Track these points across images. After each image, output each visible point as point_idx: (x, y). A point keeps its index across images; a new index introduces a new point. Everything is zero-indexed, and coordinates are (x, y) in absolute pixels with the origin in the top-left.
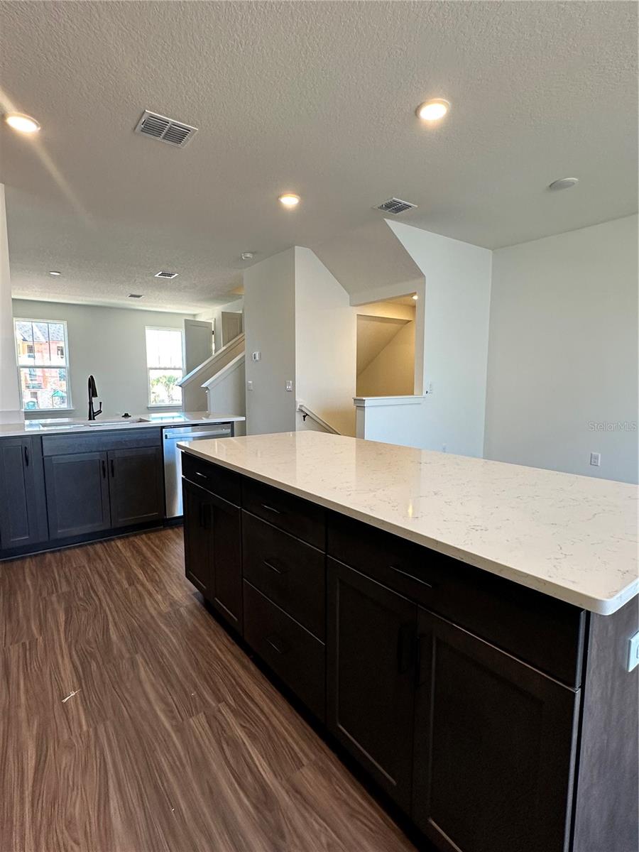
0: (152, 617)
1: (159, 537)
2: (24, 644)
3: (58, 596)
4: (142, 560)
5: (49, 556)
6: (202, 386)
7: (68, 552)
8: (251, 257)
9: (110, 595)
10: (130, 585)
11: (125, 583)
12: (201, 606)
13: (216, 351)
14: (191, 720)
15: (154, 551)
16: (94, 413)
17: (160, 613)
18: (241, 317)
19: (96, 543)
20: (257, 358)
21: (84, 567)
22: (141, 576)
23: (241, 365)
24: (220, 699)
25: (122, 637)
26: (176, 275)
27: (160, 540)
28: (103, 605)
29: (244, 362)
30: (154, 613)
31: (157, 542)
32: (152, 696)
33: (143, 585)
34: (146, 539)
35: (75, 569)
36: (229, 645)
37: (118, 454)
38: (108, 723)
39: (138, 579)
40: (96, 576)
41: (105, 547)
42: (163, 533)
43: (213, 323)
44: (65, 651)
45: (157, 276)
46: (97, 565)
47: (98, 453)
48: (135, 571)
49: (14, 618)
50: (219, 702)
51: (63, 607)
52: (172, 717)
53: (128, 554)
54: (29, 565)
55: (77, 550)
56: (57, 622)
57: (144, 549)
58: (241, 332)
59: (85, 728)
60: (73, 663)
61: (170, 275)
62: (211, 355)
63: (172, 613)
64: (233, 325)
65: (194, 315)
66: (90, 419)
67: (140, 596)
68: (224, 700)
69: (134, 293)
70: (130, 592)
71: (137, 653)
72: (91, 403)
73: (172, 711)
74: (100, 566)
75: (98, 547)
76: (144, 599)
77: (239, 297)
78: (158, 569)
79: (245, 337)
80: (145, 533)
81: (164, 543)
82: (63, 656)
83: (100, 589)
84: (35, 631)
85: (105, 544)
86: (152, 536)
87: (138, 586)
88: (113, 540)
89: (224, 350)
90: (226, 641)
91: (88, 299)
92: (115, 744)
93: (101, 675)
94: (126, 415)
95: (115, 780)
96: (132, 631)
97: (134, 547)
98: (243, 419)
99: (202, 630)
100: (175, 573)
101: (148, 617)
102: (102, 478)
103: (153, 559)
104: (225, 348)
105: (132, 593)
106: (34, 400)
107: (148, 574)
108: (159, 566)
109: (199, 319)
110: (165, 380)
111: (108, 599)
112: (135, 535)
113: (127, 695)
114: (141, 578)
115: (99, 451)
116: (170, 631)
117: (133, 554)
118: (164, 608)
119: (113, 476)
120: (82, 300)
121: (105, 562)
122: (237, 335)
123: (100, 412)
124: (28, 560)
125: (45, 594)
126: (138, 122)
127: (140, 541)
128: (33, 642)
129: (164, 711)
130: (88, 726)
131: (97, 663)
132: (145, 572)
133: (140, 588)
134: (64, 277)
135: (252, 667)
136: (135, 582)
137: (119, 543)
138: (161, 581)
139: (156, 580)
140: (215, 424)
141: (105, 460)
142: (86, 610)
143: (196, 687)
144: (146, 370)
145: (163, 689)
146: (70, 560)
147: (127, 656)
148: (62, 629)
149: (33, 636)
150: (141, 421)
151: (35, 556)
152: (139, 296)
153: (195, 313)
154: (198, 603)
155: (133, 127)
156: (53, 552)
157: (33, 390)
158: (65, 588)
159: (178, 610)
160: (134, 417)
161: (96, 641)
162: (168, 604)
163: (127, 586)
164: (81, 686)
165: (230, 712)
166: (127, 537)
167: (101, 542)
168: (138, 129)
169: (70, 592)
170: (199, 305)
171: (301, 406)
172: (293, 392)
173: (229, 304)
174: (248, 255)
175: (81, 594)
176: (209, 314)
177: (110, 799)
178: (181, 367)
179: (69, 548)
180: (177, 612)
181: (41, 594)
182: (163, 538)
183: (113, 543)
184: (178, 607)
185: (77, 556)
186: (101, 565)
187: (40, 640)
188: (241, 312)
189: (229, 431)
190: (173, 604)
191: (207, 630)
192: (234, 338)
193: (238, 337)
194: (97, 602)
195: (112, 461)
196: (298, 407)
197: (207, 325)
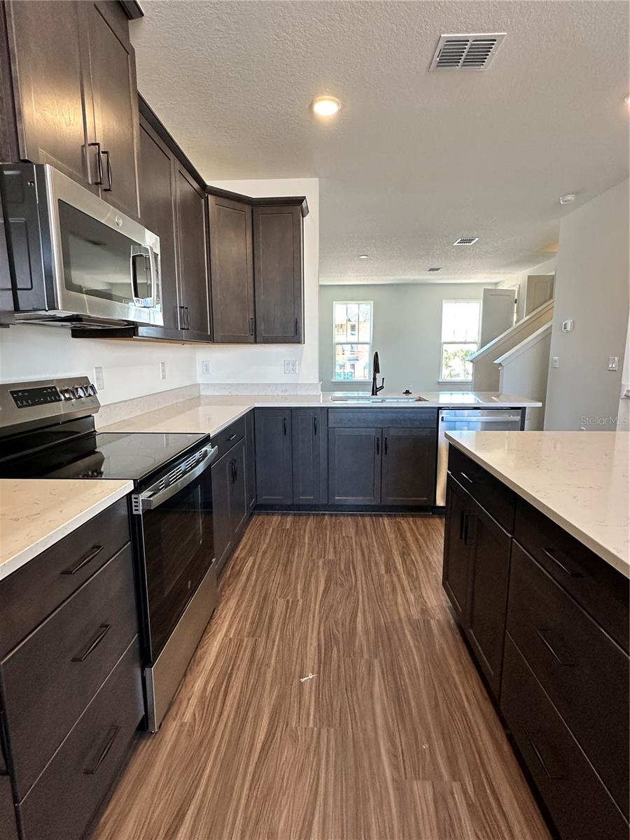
0: (400, 619)
1: (425, 525)
2: (288, 601)
3: (324, 563)
4: (403, 547)
5: (326, 517)
6: (495, 362)
7: (342, 519)
8: (573, 198)
9: (366, 576)
10: (386, 572)
11: (383, 568)
12: (455, 626)
13: (516, 322)
14: (415, 783)
15: (417, 540)
16: (377, 388)
17: (409, 617)
18: (553, 279)
19: (367, 515)
20: (569, 328)
21: (351, 538)
22: (400, 567)
23: (547, 337)
24: (455, 776)
25: (367, 632)
26: (477, 239)
27: (427, 529)
28: (358, 586)
29: (551, 333)
30: (403, 615)
31: (423, 530)
32: (380, 722)
33: (398, 576)
34: (411, 523)
35: (344, 537)
36: (481, 699)
37: (393, 432)
38: (332, 730)
39: (396, 568)
40: (359, 552)
41: (373, 522)
42: (431, 521)
43: (517, 290)
44: (316, 625)
45: (455, 244)
46: (363, 541)
47: (374, 429)
48: (395, 558)
49: (288, 572)
50: (454, 780)
51: (325, 574)
52: (395, 767)
53: (392, 536)
54: (311, 523)
55: (349, 519)
56: (317, 588)
57: (408, 534)
58: (551, 297)
59: (311, 725)
60: (319, 640)
61: (470, 241)
62: (510, 326)
63: (422, 622)
64: (541, 290)
65: (496, 284)
66: (373, 394)
67: (394, 590)
68: (460, 780)
69: (432, 267)
70: (385, 580)
71: (376, 657)
72: (375, 379)
73: (396, 757)
74: (364, 541)
75: (367, 519)
76: (397, 595)
77: (552, 255)
78: (417, 562)
79: (555, 304)
80: (413, 516)
81: (428, 535)
82: (313, 630)
83: (360, 568)
84: (299, 592)
85: (374, 518)
86: (419, 521)
87: (394, 575)
88: (381, 516)
89: (527, 321)
90: (477, 691)
91: (392, 278)
92: (331, 764)
93: (339, 667)
94: (407, 392)
95: (322, 814)
96: (377, 628)
97: (399, 529)
98: (540, 404)
99: (451, 661)
100: (434, 574)
101: (396, 618)
102: (376, 453)
103: (413, 547)
104: (528, 317)
105: (386, 582)
106: (352, 371)
107: (406, 564)
108: (419, 560)
109: (500, 287)
110: (462, 354)
111: (364, 581)
112: (403, 516)
113: (356, 706)
114: (399, 567)
115: (376, 428)
116: (415, 645)
117: (396, 537)
118: (415, 613)
119: (386, 453)
120: (386, 280)
121: (370, 540)
122: (546, 301)
123: (382, 387)
124: (311, 517)
125: (315, 557)
126: (434, 55)
127: (406, 524)
128: (295, 603)
129: (388, 752)
130: (315, 725)
131: (339, 650)
132: (404, 562)
133: (395, 579)
134: (370, 259)
135: (506, 747)
136: (392, 570)
137: (386, 521)
138: (417, 578)
139: (413, 575)
140: (501, 409)
141: (379, 436)
142: (342, 585)
143: (429, 738)
144: (440, 345)
145: (393, 720)
146: (341, 526)
147: (366, 656)
148: (319, 599)
149: (296, 597)
150: (420, 400)
151: (317, 515)
152: (437, 269)
153: (496, 281)
154: (452, 622)
155: (427, 65)
156: (331, 515)
157: (352, 362)
158: (331, 556)
159: (428, 621)
160: (415, 395)
161: (343, 624)
162: (419, 609)
163: (384, 572)
164: (319, 672)
165: (465, 805)
166: (395, 516)
167: (371, 516)
168: (434, 64)
169: (334, 561)
170: (502, 271)
171: (628, 391)
172: (618, 373)
173: (539, 265)
174: (570, 197)
175: (343, 567)
176: (513, 280)
177: (312, 835)
178: (477, 340)
179: (344, 515)
180: (427, 623)
181: (312, 556)
182: (430, 527)
183: (381, 519)
184: (429, 618)
185: (348, 525)
186: (366, 541)
187: (301, 602)
188: (553, 273)
189: (518, 418)
190: (424, 611)
191: (456, 663)
192: (539, 306)
193: (547, 304)
194: (354, 581)
195: (386, 439)
196: (625, 392)
197: (509, 293)
